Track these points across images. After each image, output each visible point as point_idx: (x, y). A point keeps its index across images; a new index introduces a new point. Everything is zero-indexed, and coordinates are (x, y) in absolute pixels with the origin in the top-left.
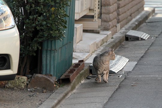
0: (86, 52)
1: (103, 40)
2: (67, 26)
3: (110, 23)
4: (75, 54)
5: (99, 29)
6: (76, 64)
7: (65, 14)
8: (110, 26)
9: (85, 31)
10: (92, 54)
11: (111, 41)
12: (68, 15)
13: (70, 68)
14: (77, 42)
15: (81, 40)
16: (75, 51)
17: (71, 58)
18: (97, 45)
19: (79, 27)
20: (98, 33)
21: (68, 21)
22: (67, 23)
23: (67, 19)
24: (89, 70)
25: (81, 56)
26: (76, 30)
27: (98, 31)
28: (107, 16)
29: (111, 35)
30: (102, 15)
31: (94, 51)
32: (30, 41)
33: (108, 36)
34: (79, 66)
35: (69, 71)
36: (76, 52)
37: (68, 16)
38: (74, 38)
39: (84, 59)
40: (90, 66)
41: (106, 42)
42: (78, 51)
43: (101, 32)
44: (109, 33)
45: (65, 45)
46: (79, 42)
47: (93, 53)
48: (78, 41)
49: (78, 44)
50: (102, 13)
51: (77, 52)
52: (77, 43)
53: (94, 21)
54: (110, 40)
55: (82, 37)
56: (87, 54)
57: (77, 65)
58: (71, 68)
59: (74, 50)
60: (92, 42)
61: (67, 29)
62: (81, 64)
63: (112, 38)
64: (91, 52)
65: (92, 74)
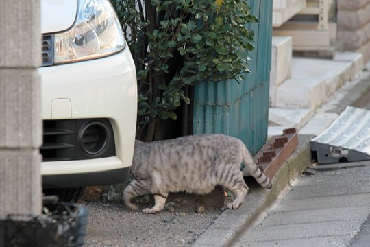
0: (301, 107)
1: (342, 76)
2: (254, 44)
3: (359, 33)
4: (273, 114)
5: (332, 49)
6: (276, 140)
7: (249, 16)
8: (358, 39)
9: (297, 54)
10: (315, 113)
11: (362, 78)
12: (257, 17)
13: (262, 149)
14: (277, 83)
15: (288, 78)
16: (273, 105)
17: (265, 122)
18: (328, 88)
19: (282, 45)
20: (329, 57)
21: (255, 33)
22: (255, 38)
23: (254, 26)
24: (309, 153)
25: (288, 118)
26: (276, 53)
27: (328, 54)
28: (352, 15)
29: (362, 62)
30: (340, 13)
31: (320, 103)
32: (162, 84)
33: (353, 65)
34: (286, 145)
35: (262, 158)
36: (275, 107)
37: (256, 20)
38: (272, 72)
39: (297, 125)
40: (311, 143)
41: (350, 80)
42: (282, 105)
43: (338, 56)
44: (357, 57)
45: (250, 91)
46: (283, 82)
47: (319, 109)
48: (279, 79)
49: (280, 88)
50: (339, 7)
51: (279, 108)
52: (280, 84)
53: (319, 27)
54: (360, 76)
55: (289, 71)
56: (305, 113)
57: (280, 142)
58: (266, 149)
59: (271, 103)
60: (316, 83)
61: (254, 51)
62: (291, 137)
63: (365, 70)
64: (313, 107)
65: (316, 161)
